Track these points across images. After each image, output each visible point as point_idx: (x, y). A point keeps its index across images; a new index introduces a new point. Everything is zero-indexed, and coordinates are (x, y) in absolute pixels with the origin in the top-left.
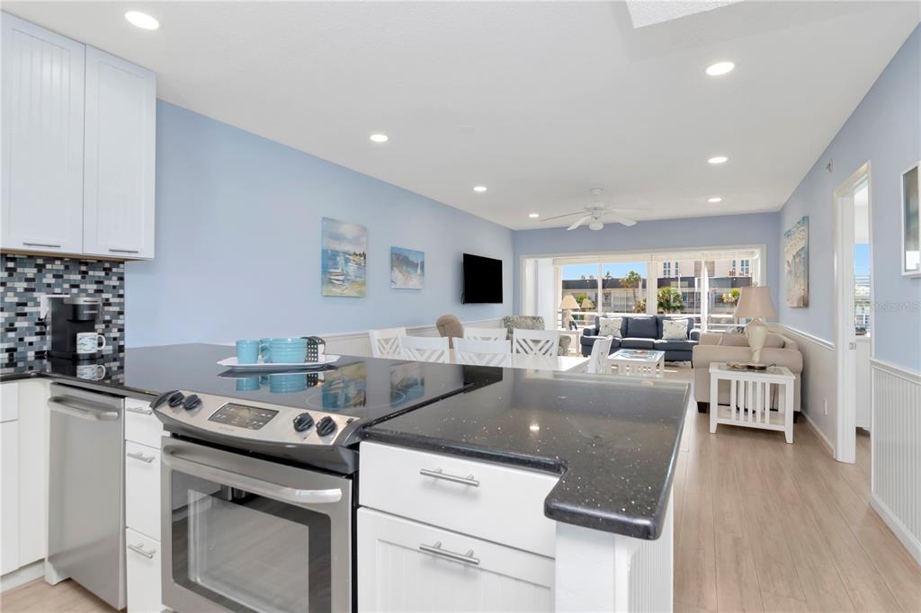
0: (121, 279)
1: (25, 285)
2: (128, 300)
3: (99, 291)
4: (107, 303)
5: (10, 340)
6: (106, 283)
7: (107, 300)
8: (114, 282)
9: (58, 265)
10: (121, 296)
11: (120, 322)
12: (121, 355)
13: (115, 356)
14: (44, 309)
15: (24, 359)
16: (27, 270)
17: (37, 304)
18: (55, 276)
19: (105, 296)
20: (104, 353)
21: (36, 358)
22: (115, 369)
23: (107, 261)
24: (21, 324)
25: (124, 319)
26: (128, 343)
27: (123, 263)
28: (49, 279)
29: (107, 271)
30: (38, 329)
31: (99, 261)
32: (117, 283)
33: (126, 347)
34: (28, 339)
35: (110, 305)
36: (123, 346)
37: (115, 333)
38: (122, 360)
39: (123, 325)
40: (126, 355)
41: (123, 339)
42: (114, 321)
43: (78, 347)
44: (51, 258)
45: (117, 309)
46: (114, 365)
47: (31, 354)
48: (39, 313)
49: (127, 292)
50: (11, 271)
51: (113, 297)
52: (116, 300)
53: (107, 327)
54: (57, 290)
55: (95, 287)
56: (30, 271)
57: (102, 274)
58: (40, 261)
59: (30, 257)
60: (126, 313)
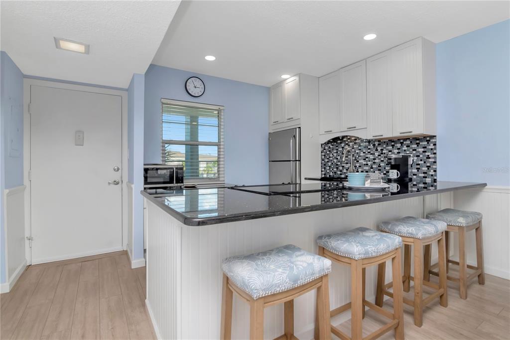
0: (434, 145)
2: (438, 155)
3: (425, 152)
4: (428, 157)
6: (427, 147)
7: (428, 156)
8: (432, 146)
9: (408, 142)
10: (435, 154)
11: (434, 167)
12: (435, 184)
13: (432, 184)
16: (397, 145)
18: (407, 146)
19: (427, 154)
20: (427, 182)
23: (428, 137)
25: (436, 165)
26: (438, 178)
27: (435, 137)
29: (428, 141)
31: (424, 137)
32: (433, 147)
35: (430, 158)
36: (436, 180)
37: (432, 172)
38: (436, 186)
39: (436, 168)
40: (438, 184)
41: (436, 176)
42: (431, 166)
44: (405, 140)
45: (433, 160)
49: (438, 151)
50: (393, 146)
51: (431, 154)
52: (433, 156)
53: (428, 169)
54: (408, 152)
55: (423, 150)
56: (399, 145)
57: (426, 143)
58: (402, 141)
59: (399, 140)
60: (437, 162)
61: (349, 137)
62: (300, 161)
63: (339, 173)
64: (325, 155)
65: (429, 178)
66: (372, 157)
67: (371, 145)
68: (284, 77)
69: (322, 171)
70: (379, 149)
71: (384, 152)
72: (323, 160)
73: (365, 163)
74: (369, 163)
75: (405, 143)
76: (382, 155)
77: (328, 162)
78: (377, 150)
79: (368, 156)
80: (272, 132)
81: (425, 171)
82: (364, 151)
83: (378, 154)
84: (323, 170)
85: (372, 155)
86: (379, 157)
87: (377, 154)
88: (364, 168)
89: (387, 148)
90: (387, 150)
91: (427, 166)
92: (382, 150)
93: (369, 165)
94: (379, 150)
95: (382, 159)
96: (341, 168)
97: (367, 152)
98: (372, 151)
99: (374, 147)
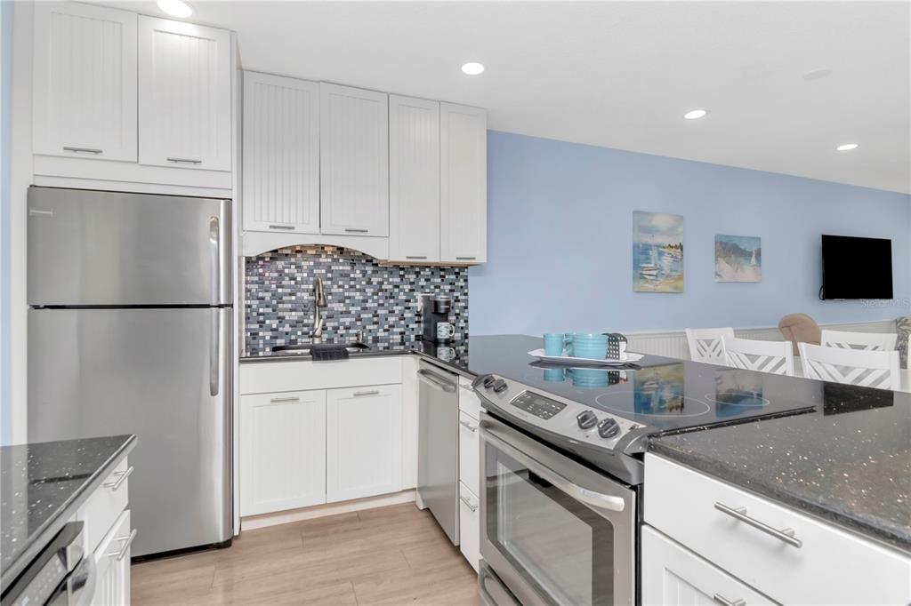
0: (466, 281)
1: (409, 287)
2: (470, 297)
3: (452, 291)
4: (457, 300)
5: (402, 326)
6: (456, 284)
7: (457, 297)
8: (461, 283)
9: (428, 273)
10: (466, 294)
11: (465, 315)
12: (466, 341)
13: (463, 341)
14: (420, 305)
15: (409, 340)
17: (416, 301)
18: (426, 280)
19: (455, 294)
20: (455, 339)
21: (416, 340)
22: (462, 352)
23: (457, 267)
24: (408, 315)
25: (467, 312)
26: (471, 332)
27: (467, 268)
28: (422, 282)
29: (457, 274)
30: (417, 319)
31: (452, 267)
32: (463, 284)
33: (469, 335)
34: (411, 326)
35: (459, 301)
36: (467, 334)
37: (462, 324)
38: (467, 345)
39: (467, 317)
40: (470, 341)
41: (467, 328)
42: (461, 314)
43: (438, 333)
44: (424, 267)
45: (463, 304)
46: (462, 349)
47: (413, 337)
48: (417, 307)
49: (470, 291)
50: (402, 277)
51: (461, 295)
52: (463, 297)
53: (458, 318)
54: (427, 290)
55: (449, 287)
56: (412, 277)
57: (454, 277)
58: (417, 270)
59: (412, 266)
60: (469, 308)
65: (458, 332)
66: (358, 296)
67: (358, 272)
70: (375, 280)
71: (384, 287)
73: (344, 309)
74: (353, 310)
76: (380, 294)
78: (369, 283)
79: (351, 294)
80: (41, 183)
82: (341, 283)
83: (372, 290)
85: (358, 293)
86: (375, 297)
87: (369, 291)
88: (342, 320)
89: (391, 280)
90: (389, 283)
92: (381, 283)
94: (375, 283)
95: (381, 301)
97: (346, 287)
98: (360, 284)
99: (364, 276)
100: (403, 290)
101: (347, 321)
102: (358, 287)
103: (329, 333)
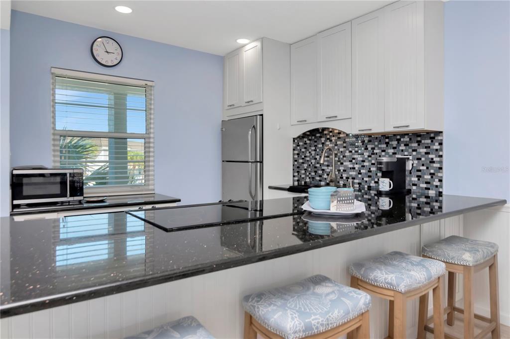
0: (440, 144)
2: (444, 159)
3: (427, 153)
4: (432, 162)
6: (431, 148)
7: (432, 159)
8: (436, 146)
9: (406, 139)
10: (441, 156)
11: (440, 175)
12: (440, 198)
13: (437, 198)
16: (393, 143)
18: (405, 145)
19: (431, 156)
20: (430, 195)
22: (436, 207)
23: (432, 133)
25: (442, 173)
26: (445, 191)
27: (440, 133)
28: (402, 147)
29: (432, 139)
31: (428, 133)
32: (438, 147)
33: (443, 193)
35: (434, 162)
36: (441, 192)
37: (436, 183)
38: (441, 202)
39: (442, 177)
40: (444, 199)
41: (441, 187)
42: (436, 174)
44: (404, 135)
45: (438, 165)
46: (436, 205)
49: (444, 153)
50: (387, 144)
51: (436, 157)
52: (438, 159)
53: (432, 177)
54: (406, 153)
55: (425, 150)
56: (395, 143)
57: (429, 141)
58: (398, 137)
59: (394, 135)
60: (444, 168)
61: (331, 130)
62: (261, 162)
63: (318, 178)
64: (298, 154)
65: (432, 190)
66: (360, 158)
67: (360, 141)
68: (241, 41)
69: (294, 176)
70: (370, 147)
71: (375, 151)
72: (296, 161)
73: (351, 166)
74: (357, 167)
75: (402, 140)
76: (373, 156)
77: (303, 163)
78: (366, 149)
79: (355, 156)
80: (227, 119)
81: (429, 181)
82: (350, 149)
83: (368, 154)
84: (296, 174)
85: (360, 156)
86: (370, 158)
87: (366, 154)
88: (351, 173)
89: (380, 146)
90: (379, 148)
91: (431, 174)
92: (373, 149)
93: (357, 169)
94: (369, 149)
95: (373, 162)
96: (320, 172)
97: (353, 151)
98: (361, 150)
99: (363, 144)
100: (388, 153)
101: (353, 173)
102: (359, 151)
103: (344, 180)
